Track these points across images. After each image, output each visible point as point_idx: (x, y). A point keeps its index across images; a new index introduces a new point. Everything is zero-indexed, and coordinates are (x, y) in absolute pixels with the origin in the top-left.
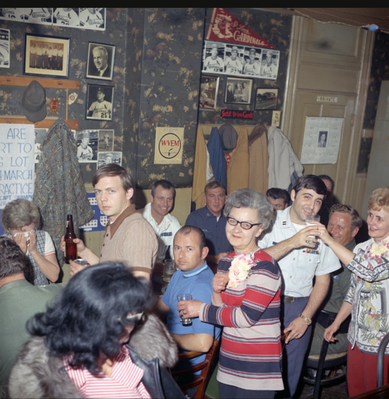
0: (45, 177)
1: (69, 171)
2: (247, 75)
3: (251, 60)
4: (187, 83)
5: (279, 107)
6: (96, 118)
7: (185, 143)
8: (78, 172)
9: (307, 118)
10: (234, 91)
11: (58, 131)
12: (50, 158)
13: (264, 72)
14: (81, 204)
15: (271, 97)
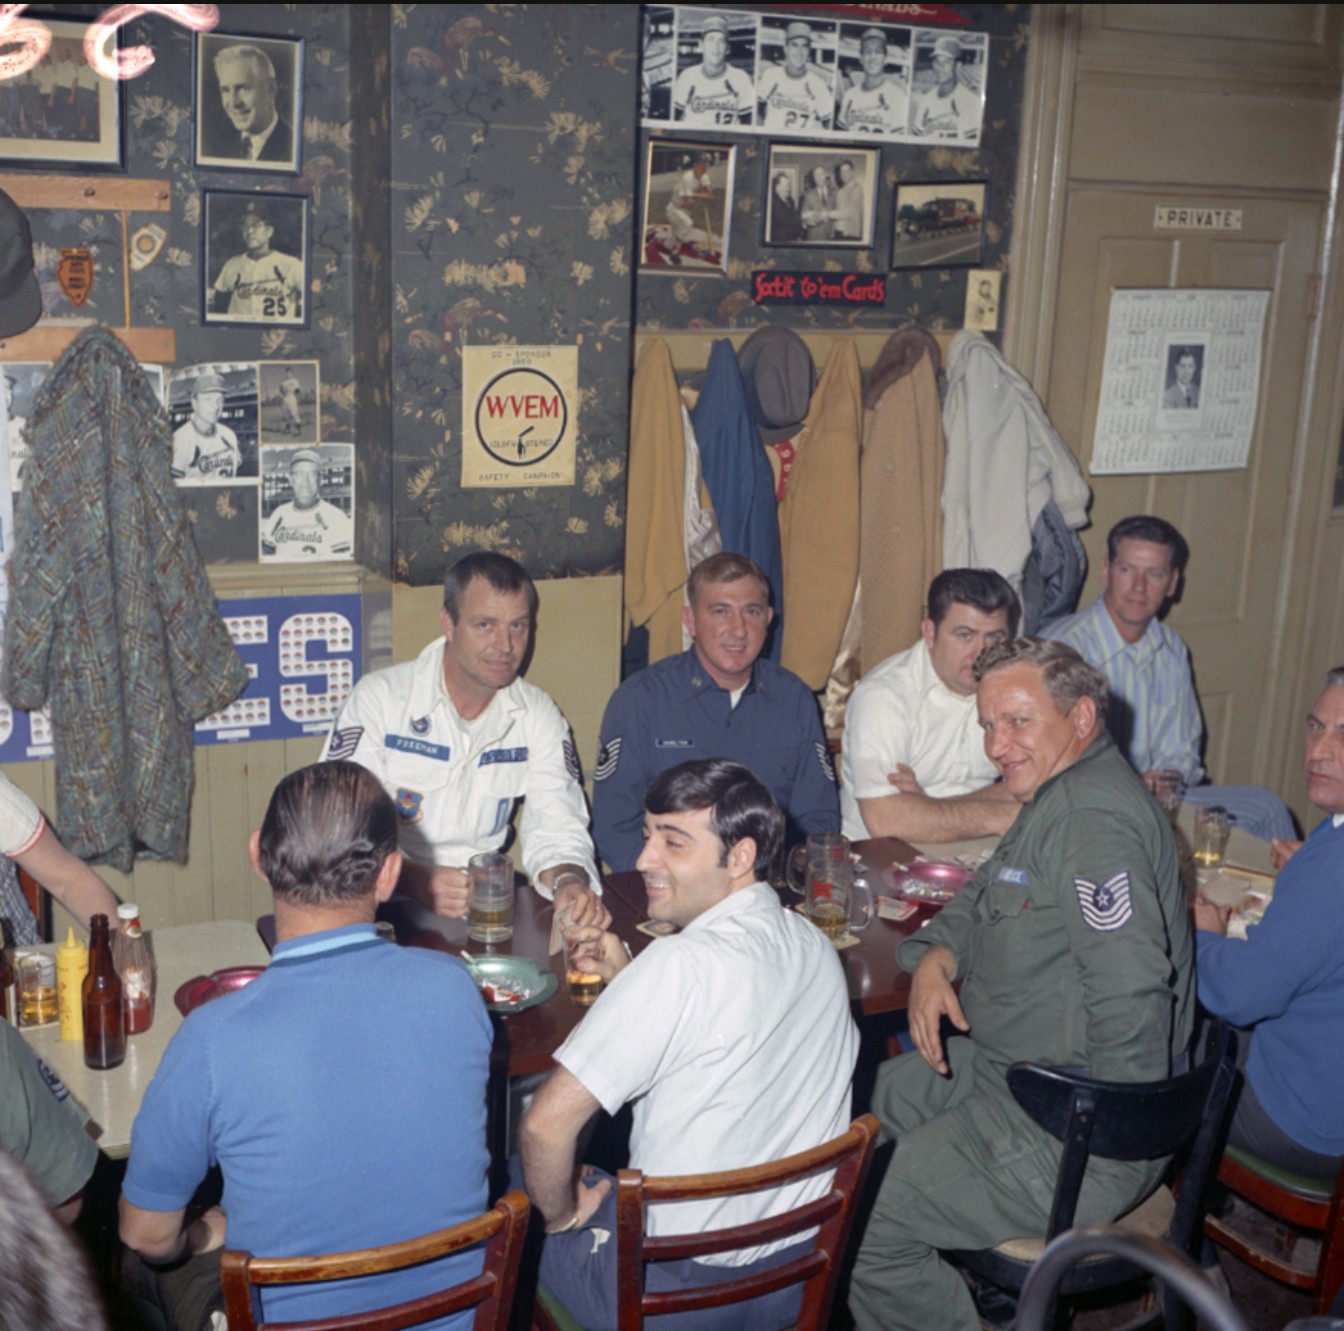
0: (37, 544)
1: (133, 519)
2: (853, 134)
3: (868, 75)
4: (581, 173)
5: (992, 256)
6: (246, 318)
7: (586, 403)
8: (171, 522)
9: (1117, 294)
10: (802, 199)
11: (87, 370)
12: (58, 473)
13: (927, 121)
14: (189, 641)
15: (959, 216)
